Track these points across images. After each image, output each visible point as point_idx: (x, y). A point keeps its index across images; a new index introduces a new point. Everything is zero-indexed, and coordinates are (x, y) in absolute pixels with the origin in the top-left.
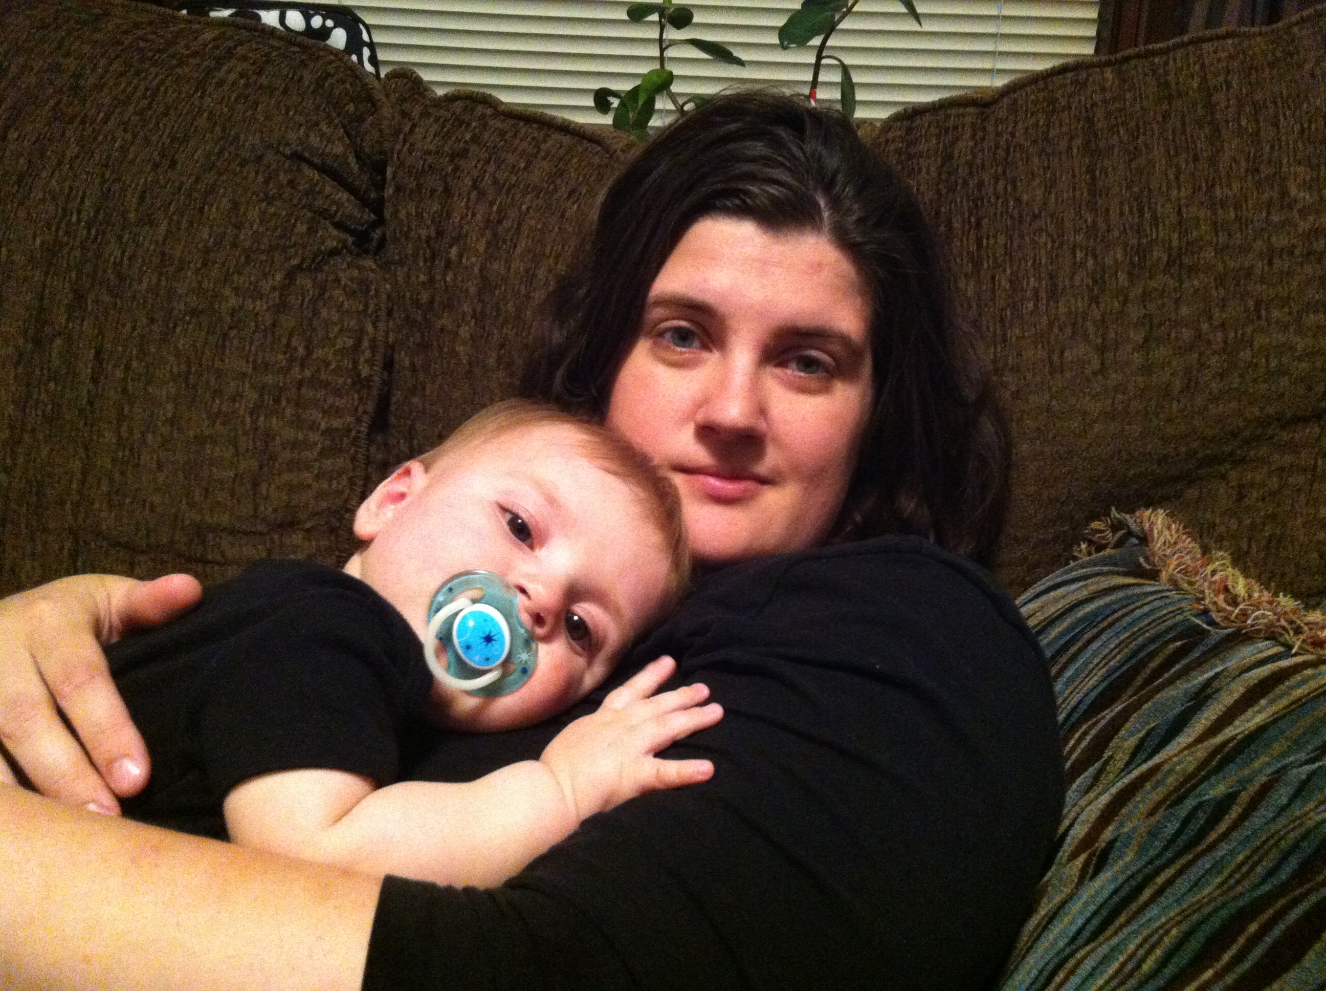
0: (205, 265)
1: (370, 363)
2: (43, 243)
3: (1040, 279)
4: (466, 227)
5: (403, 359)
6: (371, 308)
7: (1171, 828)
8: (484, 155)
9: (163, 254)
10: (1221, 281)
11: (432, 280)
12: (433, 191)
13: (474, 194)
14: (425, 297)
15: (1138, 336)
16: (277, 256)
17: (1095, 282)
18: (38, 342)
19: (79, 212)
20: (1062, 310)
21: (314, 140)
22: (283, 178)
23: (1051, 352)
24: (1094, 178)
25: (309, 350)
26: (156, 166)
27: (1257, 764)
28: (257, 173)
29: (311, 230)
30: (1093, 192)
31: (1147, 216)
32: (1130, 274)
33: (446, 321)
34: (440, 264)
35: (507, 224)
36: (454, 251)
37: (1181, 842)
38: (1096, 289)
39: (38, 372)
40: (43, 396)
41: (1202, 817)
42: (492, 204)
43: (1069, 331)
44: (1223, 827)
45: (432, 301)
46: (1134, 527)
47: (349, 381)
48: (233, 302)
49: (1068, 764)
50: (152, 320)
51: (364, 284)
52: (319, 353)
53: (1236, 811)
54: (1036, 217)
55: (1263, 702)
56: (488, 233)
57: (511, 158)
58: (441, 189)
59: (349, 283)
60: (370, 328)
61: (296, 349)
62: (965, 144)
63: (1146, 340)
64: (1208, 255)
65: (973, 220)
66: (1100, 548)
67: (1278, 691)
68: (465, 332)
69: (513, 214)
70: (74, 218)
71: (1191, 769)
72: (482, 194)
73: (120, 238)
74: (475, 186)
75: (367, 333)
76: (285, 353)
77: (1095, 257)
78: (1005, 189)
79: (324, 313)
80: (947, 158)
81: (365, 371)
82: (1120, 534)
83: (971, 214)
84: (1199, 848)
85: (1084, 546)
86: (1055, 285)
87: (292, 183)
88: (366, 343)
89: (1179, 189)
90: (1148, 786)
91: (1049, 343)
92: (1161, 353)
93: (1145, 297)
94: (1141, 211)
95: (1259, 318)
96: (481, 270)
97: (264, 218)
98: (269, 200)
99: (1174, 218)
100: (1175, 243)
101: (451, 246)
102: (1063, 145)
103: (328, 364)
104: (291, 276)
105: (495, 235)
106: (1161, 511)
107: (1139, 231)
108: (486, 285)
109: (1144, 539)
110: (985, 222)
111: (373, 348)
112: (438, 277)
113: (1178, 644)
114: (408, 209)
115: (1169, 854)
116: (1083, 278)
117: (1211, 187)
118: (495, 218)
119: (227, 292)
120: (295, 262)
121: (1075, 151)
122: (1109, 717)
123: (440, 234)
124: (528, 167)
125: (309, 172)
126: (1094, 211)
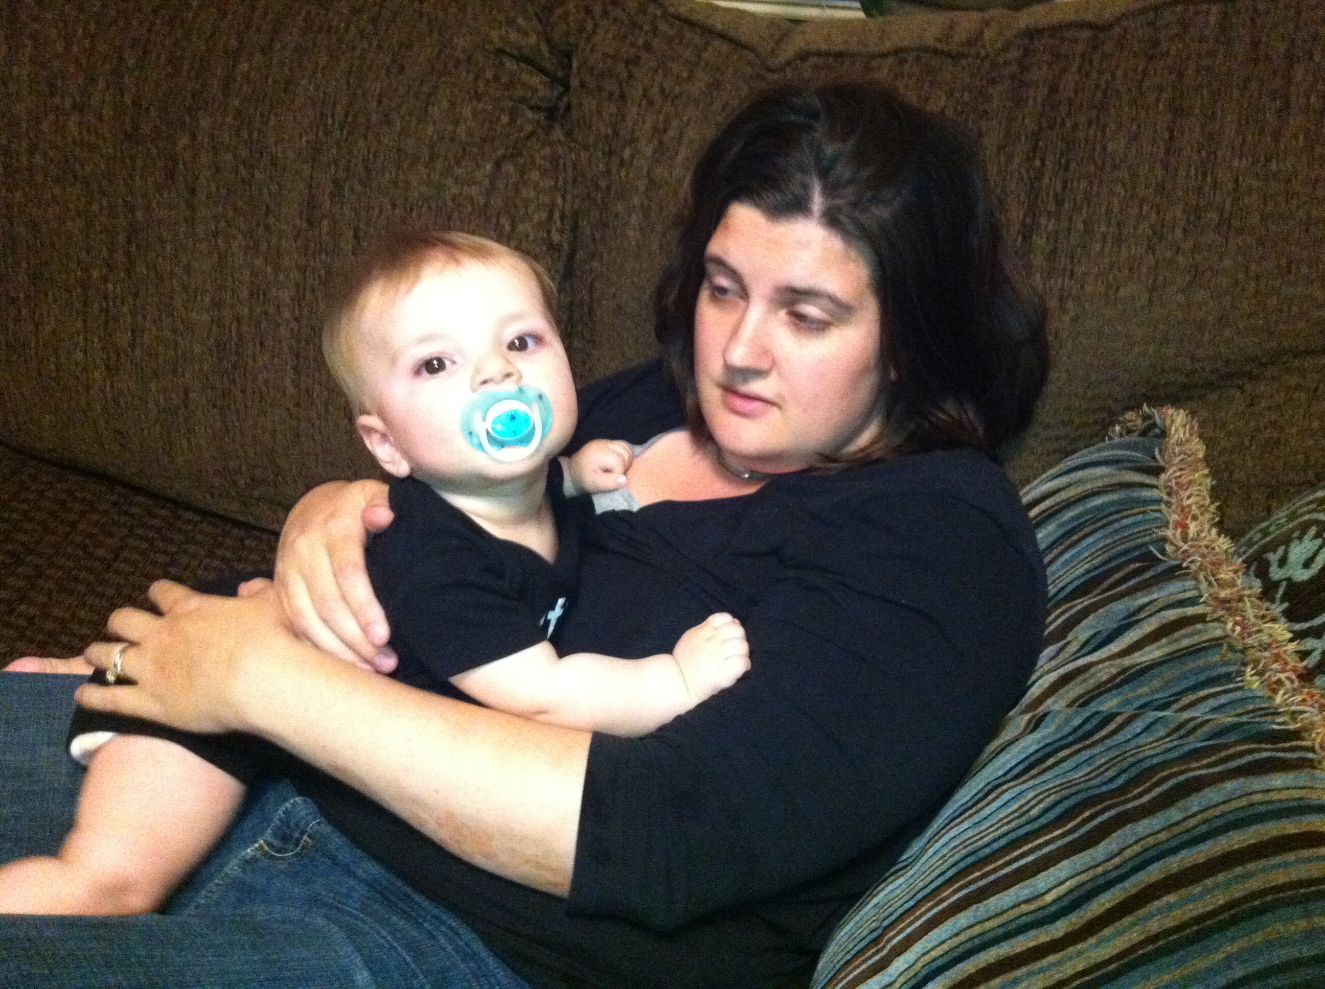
0: (431, 159)
1: (561, 232)
2: (307, 141)
3: (1109, 225)
4: (637, 133)
5: (585, 227)
6: (561, 182)
7: (1077, 722)
8: (653, 64)
9: (399, 150)
10: (1261, 242)
11: (608, 172)
12: (611, 94)
13: (644, 102)
14: (603, 184)
15: (1183, 281)
16: (487, 147)
17: (1154, 233)
18: (310, 223)
19: (333, 116)
20: (1123, 254)
21: (513, 36)
22: (489, 74)
23: (1109, 287)
24: (1171, 137)
25: (514, 227)
26: (388, 73)
27: (1140, 691)
28: (468, 73)
29: (513, 120)
30: (1168, 152)
31: (1209, 179)
32: (1185, 230)
33: (619, 207)
34: (615, 159)
35: (671, 133)
36: (627, 153)
37: (1080, 733)
38: (1155, 240)
39: (312, 245)
40: (318, 264)
41: (1094, 722)
42: (658, 113)
44: (1103, 733)
45: (609, 188)
46: (1158, 421)
47: (544, 248)
48: (455, 190)
49: (1046, 633)
50: (394, 206)
51: (554, 160)
52: (521, 227)
53: (1112, 726)
54: (1115, 166)
55: (1164, 641)
56: (656, 142)
57: (675, 67)
58: (618, 92)
59: (542, 162)
60: (559, 201)
61: (503, 226)
62: (1070, 79)
63: (1190, 285)
64: (1255, 219)
65: (1063, 161)
66: (1130, 432)
67: (1177, 634)
68: (635, 220)
69: (675, 123)
70: (330, 121)
71: (1104, 678)
72: (651, 103)
73: (365, 137)
74: (645, 96)
75: (558, 205)
76: (495, 230)
77: (1158, 211)
78: (1095, 136)
79: (524, 193)
80: (1054, 90)
81: (556, 237)
82: (1148, 422)
83: (1062, 154)
84: (1088, 742)
85: (1117, 428)
86: (1121, 232)
87: (496, 78)
88: (557, 215)
89: (1241, 158)
90: (1080, 679)
91: (1108, 279)
92: (1201, 294)
93: (1196, 249)
94: (1204, 176)
95: (1289, 272)
96: (649, 171)
97: (475, 114)
98: (478, 96)
99: (1230, 186)
100: (1228, 207)
101: (625, 147)
102: (1152, 98)
103: (527, 236)
104: (498, 165)
105: (661, 143)
106: (1182, 411)
107: (1199, 191)
108: (653, 185)
109: (1164, 434)
110: (1073, 166)
111: (563, 217)
112: (614, 171)
113: (1138, 565)
114: (590, 104)
115: (1071, 739)
116: (1144, 229)
117: (1268, 160)
118: (661, 127)
119: (449, 182)
120: (500, 152)
121: (1161, 106)
122: (1079, 607)
123: (616, 134)
124: (690, 78)
125: (510, 65)
126: (1166, 168)
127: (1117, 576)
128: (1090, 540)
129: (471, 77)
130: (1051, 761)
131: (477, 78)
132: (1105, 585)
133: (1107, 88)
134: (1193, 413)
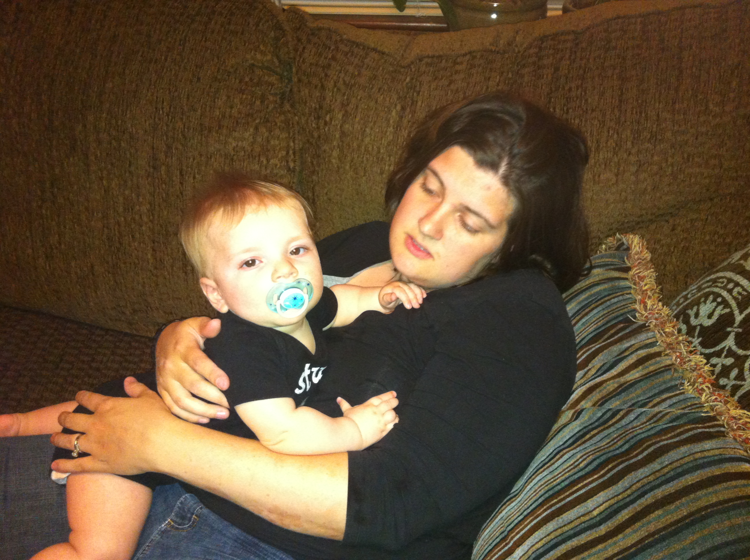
0: (219, 128)
1: (294, 161)
2: (149, 124)
4: (333, 107)
5: (308, 158)
6: (291, 134)
7: (599, 414)
8: (339, 68)
9: (201, 124)
10: (673, 146)
11: (318, 128)
12: (316, 86)
13: (335, 90)
14: (316, 135)
15: (633, 169)
16: (250, 119)
17: (617, 145)
18: (154, 168)
19: (163, 108)
20: (601, 156)
21: (259, 56)
22: (247, 79)
24: (622, 94)
25: (268, 161)
26: (191, 81)
27: (631, 396)
30: (620, 101)
31: (643, 115)
32: (632, 143)
33: (326, 147)
34: (321, 122)
35: (351, 106)
36: (328, 118)
37: (601, 420)
38: (617, 149)
39: (157, 181)
40: (161, 190)
41: (609, 414)
42: (344, 95)
43: (603, 166)
44: (614, 420)
45: (319, 137)
46: (625, 242)
47: (286, 171)
48: (234, 144)
50: (201, 155)
51: (287, 122)
52: (272, 161)
53: (618, 417)
54: (593, 111)
55: (640, 367)
56: (343, 111)
57: (351, 69)
58: (320, 85)
59: (281, 124)
60: (292, 144)
61: (262, 161)
63: (637, 171)
64: (669, 134)
65: (565, 109)
66: (610, 248)
67: (647, 364)
68: (335, 153)
69: (353, 100)
70: (161, 112)
71: (611, 390)
72: (339, 89)
73: (182, 119)
74: (335, 86)
75: (291, 147)
76: (258, 164)
77: (618, 133)
78: (581, 93)
79: (272, 142)
80: (557, 69)
81: (292, 165)
82: (620, 243)
83: (564, 105)
84: (606, 426)
85: (604, 246)
86: (599, 146)
87: (251, 80)
88: (291, 152)
89: (659, 103)
90: (598, 390)
91: (594, 171)
92: (643, 176)
93: (639, 152)
94: (641, 113)
95: (689, 161)
96: (341, 127)
97: (241, 101)
99: (655, 118)
100: (654, 130)
101: (327, 114)
102: (610, 73)
103: (276, 165)
104: (256, 128)
105: (346, 111)
106: (637, 236)
107: (639, 122)
108: (343, 134)
109: (628, 249)
110: (571, 111)
111: (294, 153)
112: (321, 128)
113: (622, 325)
114: (305, 92)
115: (597, 424)
116: (611, 143)
117: (674, 103)
118: (345, 102)
119: (230, 140)
120: (257, 121)
121: (615, 76)
122: (593, 349)
123: (321, 107)
124: (359, 74)
125: (258, 72)
126: (620, 111)
127: (612, 332)
128: (595, 311)
129: (237, 81)
130: (588, 436)
131: (240, 82)
132: (606, 336)
134: (642, 237)
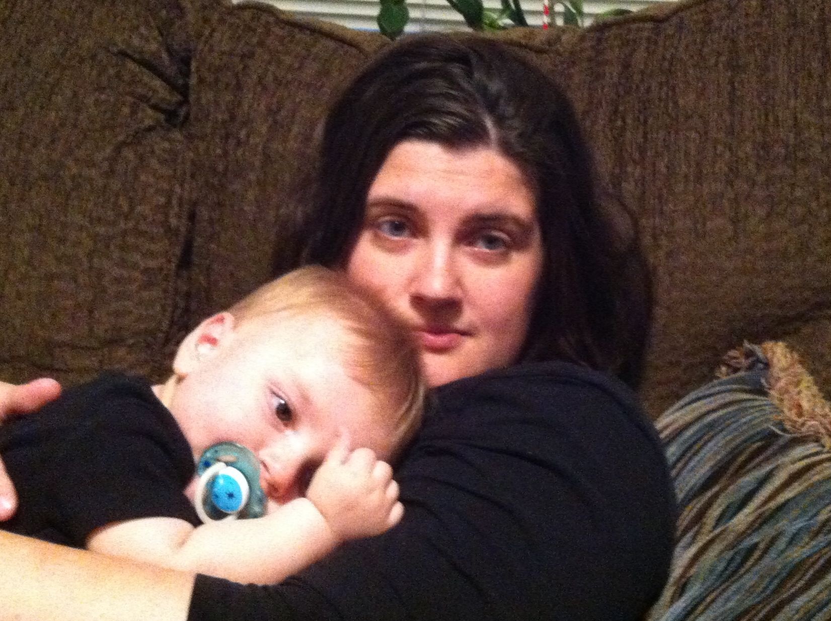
0: (53, 142)
1: (179, 217)
3: (690, 166)
4: (253, 115)
5: (204, 213)
6: (179, 172)
7: (722, 567)
8: (266, 57)
11: (226, 153)
12: (228, 85)
13: (259, 88)
14: (221, 168)
15: (761, 212)
16: (107, 133)
17: (731, 170)
20: (706, 190)
21: (136, 41)
22: (111, 71)
24: (733, 89)
26: (15, 64)
28: (92, 69)
29: (133, 113)
30: (732, 100)
31: (771, 119)
32: (757, 164)
33: (237, 186)
34: (232, 142)
35: (283, 113)
36: (243, 134)
37: (725, 574)
38: (731, 175)
41: (738, 559)
42: (273, 95)
43: (709, 207)
44: (749, 563)
45: (226, 169)
46: (760, 354)
47: (162, 230)
48: (74, 170)
51: (173, 153)
52: (139, 209)
53: (757, 554)
55: (795, 484)
56: (270, 119)
57: (288, 60)
58: (234, 82)
59: (162, 153)
60: (178, 189)
61: (121, 206)
62: (640, 54)
63: (769, 215)
65: (642, 118)
66: (736, 370)
67: (805, 477)
68: (251, 195)
69: (288, 105)
72: (265, 88)
74: (259, 83)
75: (176, 193)
77: (730, 149)
78: (667, 94)
79: (143, 178)
80: (626, 66)
81: (173, 222)
82: (750, 360)
83: (640, 112)
85: (723, 367)
86: (701, 172)
87: (118, 76)
88: (174, 202)
89: (796, 99)
93: (769, 181)
94: (767, 115)
96: (264, 148)
97: (97, 103)
98: (101, 89)
99: (791, 122)
100: (792, 141)
101: (241, 129)
102: (712, 61)
104: (118, 149)
105: (275, 121)
106: (780, 343)
107: (764, 131)
108: (267, 159)
109: (767, 365)
110: (650, 121)
111: (180, 205)
112: (231, 152)
113: (762, 443)
114: (207, 96)
116: (721, 167)
117: (819, 99)
118: (274, 107)
119: (70, 162)
120: (121, 138)
123: (233, 118)
124: (299, 68)
125: (131, 65)
126: (732, 114)
128: (710, 444)
129: (94, 73)
131: (99, 75)
133: (672, 59)
134: (791, 348)
